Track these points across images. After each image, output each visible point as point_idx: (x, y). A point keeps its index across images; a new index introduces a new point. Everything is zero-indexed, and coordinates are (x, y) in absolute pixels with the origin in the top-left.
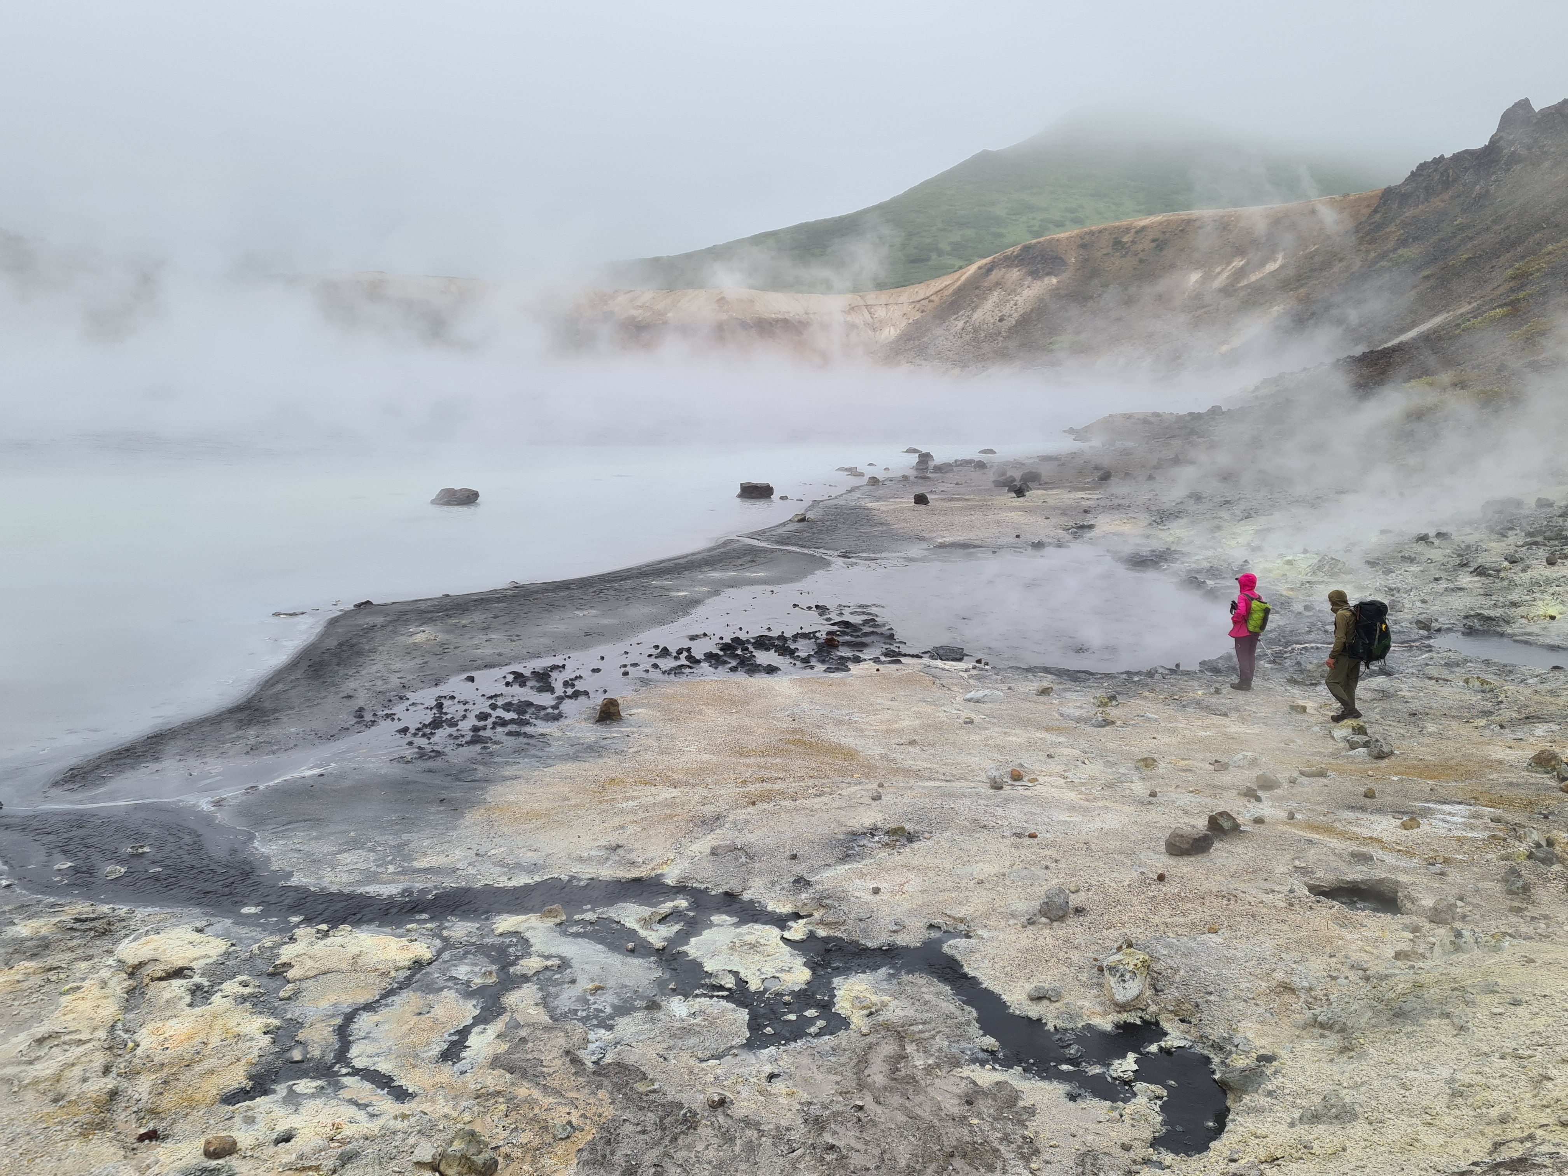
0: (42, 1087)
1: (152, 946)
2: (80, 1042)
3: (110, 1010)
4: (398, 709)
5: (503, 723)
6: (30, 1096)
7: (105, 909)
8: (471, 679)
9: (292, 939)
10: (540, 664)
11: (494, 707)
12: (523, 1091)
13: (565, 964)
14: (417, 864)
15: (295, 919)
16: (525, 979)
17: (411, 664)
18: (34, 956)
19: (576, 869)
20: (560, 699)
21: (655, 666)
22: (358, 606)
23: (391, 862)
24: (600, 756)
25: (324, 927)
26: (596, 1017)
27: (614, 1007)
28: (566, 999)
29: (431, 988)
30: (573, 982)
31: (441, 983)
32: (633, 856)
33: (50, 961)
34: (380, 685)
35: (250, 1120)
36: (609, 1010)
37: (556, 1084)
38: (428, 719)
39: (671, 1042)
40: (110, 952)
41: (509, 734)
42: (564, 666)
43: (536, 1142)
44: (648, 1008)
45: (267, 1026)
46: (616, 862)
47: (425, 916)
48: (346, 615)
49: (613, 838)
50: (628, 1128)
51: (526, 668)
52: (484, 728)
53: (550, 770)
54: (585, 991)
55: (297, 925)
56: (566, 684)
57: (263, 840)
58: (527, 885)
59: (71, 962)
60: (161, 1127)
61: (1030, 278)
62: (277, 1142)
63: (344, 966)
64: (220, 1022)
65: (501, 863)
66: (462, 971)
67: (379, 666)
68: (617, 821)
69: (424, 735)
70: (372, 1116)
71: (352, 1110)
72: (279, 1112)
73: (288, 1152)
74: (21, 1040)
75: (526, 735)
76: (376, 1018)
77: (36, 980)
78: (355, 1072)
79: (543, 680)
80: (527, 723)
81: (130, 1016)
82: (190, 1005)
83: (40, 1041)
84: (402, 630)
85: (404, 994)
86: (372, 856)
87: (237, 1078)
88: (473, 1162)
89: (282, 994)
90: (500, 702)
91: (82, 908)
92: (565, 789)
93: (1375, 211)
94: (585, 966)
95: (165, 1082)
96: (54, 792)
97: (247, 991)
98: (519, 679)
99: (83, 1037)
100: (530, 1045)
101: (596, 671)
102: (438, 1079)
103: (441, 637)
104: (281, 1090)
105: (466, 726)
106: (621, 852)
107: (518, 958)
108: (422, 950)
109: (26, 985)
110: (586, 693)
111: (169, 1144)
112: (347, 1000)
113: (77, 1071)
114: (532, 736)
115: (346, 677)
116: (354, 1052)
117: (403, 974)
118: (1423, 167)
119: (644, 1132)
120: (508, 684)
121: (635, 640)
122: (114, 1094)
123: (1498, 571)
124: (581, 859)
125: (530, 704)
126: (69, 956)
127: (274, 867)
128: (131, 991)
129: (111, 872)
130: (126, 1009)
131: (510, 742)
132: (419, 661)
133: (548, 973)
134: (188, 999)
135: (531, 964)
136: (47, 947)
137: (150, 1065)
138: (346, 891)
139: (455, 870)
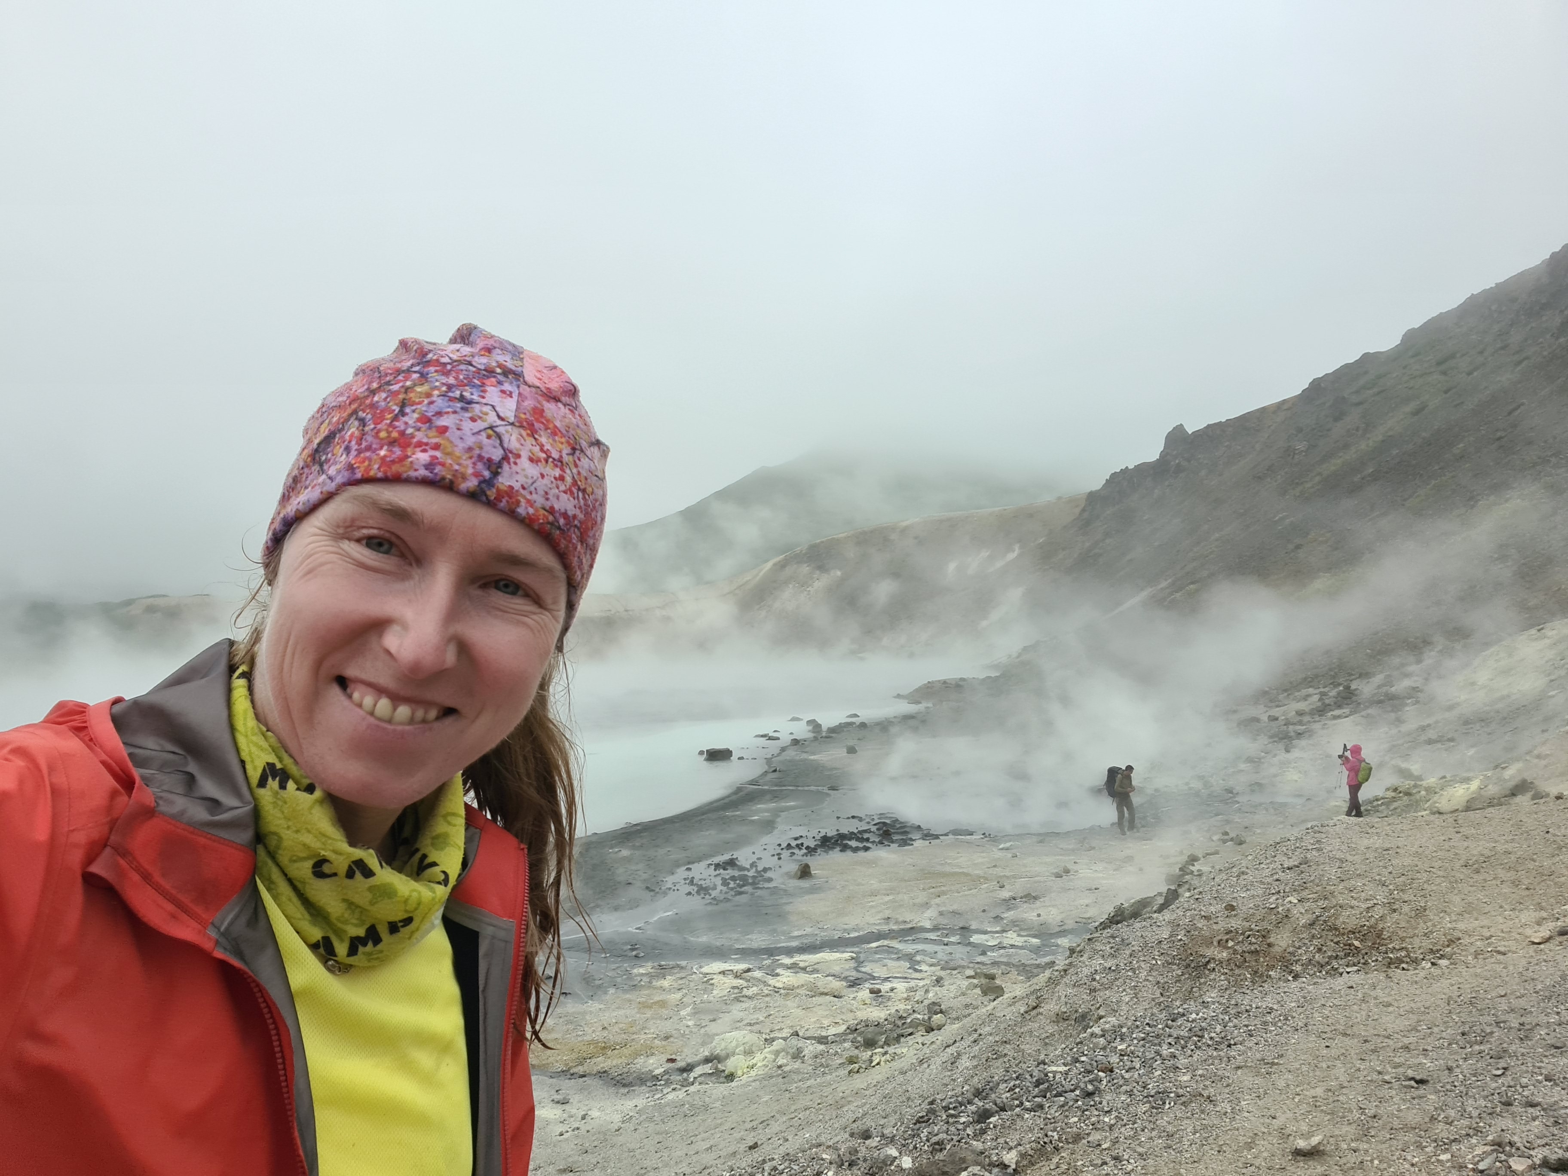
8: (690, 869)
10: (721, 859)
16: (914, 954)
20: (759, 872)
38: (694, 887)
42: (736, 859)
51: (714, 861)
56: (751, 866)
61: (818, 572)
65: (835, 930)
79: (734, 865)
80: (756, 884)
84: (604, 851)
92: (829, 903)
93: (1083, 510)
98: (719, 866)
101: (759, 859)
106: (889, 921)
107: (899, 951)
118: (1114, 475)
120: (716, 869)
123: (1260, 759)
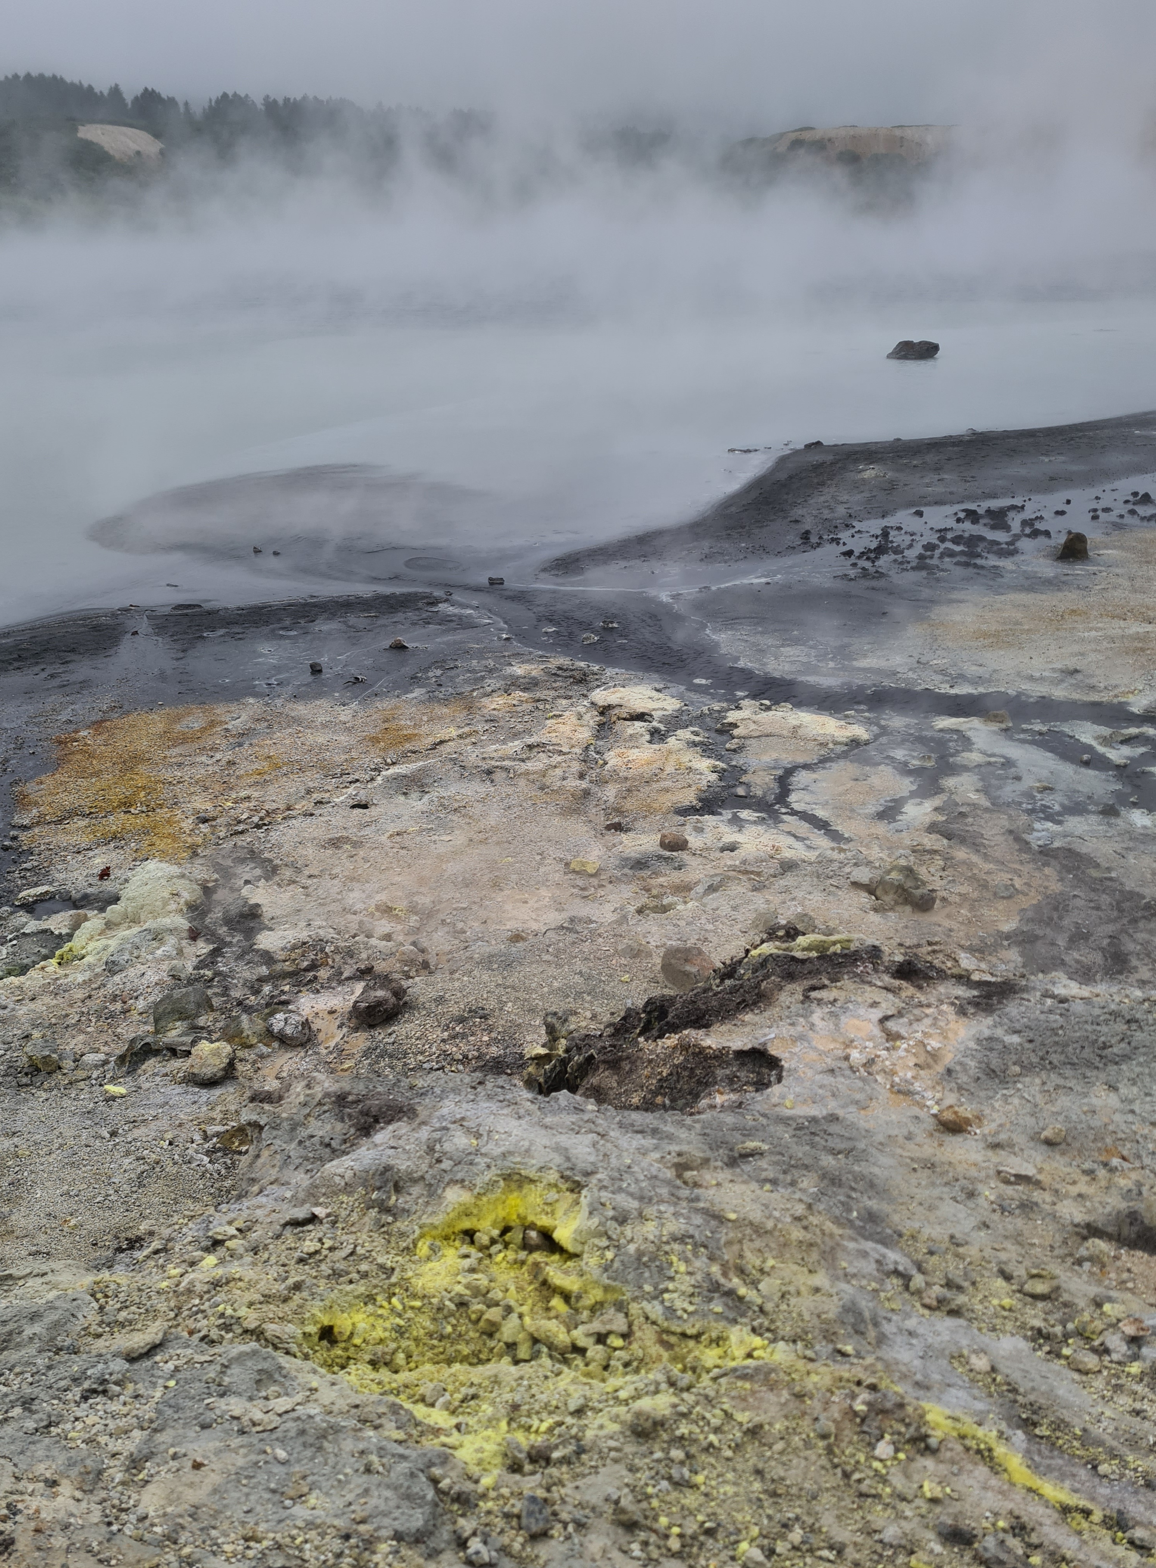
0: (531, 777)
1: (619, 695)
2: (561, 753)
3: (585, 734)
4: (844, 535)
5: (951, 554)
6: (522, 782)
7: (582, 664)
8: (920, 514)
9: (738, 708)
10: (995, 504)
11: (942, 539)
12: (961, 854)
13: (1008, 763)
14: (856, 664)
15: (740, 694)
16: (966, 768)
17: (859, 497)
18: (525, 690)
19: (1025, 686)
20: (1017, 537)
21: (1132, 512)
22: (808, 446)
23: (832, 659)
24: (1059, 590)
25: (767, 702)
26: (1043, 811)
27: (1062, 805)
28: (1009, 791)
29: (867, 761)
30: (1018, 778)
31: (878, 759)
32: (1093, 681)
33: (538, 695)
34: (826, 514)
35: (699, 830)
36: (1057, 808)
37: (998, 854)
38: (874, 545)
39: (1131, 844)
40: (585, 696)
41: (957, 564)
42: (1023, 507)
43: (975, 895)
44: (1103, 813)
45: (715, 767)
46: (1072, 685)
47: (862, 707)
48: (796, 452)
49: (1072, 663)
50: (1079, 903)
51: (982, 506)
52: (931, 557)
53: (1003, 598)
54: (1032, 788)
55: (743, 699)
56: (1024, 523)
57: (714, 630)
58: (970, 695)
59: (554, 698)
60: (624, 821)
62: (722, 850)
63: (785, 733)
64: (674, 757)
65: (942, 672)
66: (899, 754)
67: (828, 497)
68: (1076, 648)
69: (868, 559)
70: (809, 847)
71: (791, 840)
72: (724, 828)
73: (732, 858)
74: (516, 745)
75: (976, 566)
76: (814, 776)
77: (529, 706)
78: (794, 813)
79: (998, 519)
80: (979, 556)
81: (600, 743)
82: (650, 742)
83: (530, 747)
84: (851, 467)
85: (842, 763)
86: (813, 652)
87: (689, 798)
88: (910, 894)
89: (728, 746)
90: (949, 535)
91: (564, 661)
92: (1019, 615)
94: (1033, 769)
95: (628, 790)
96: (543, 575)
97: (697, 739)
98: (972, 516)
99: (565, 749)
100: (970, 820)
101: (1061, 513)
102: (873, 831)
103: (890, 475)
104: (727, 814)
105: (912, 554)
106: (1079, 677)
107: (958, 752)
108: (860, 731)
109: (519, 709)
110: (1047, 534)
111: (631, 834)
112: (787, 759)
113: (558, 772)
114: (982, 567)
115: (795, 504)
116: (793, 798)
117: (840, 749)
119: (1098, 908)
120: (959, 520)
121: (1108, 487)
122: (586, 793)
124: (1031, 678)
125: (981, 538)
126: (553, 693)
127: (723, 651)
128: (601, 725)
129: (587, 638)
130: (597, 737)
131: (959, 571)
132: (867, 494)
133: (991, 768)
134: (648, 737)
135: (974, 757)
136: (536, 685)
137: (615, 776)
138: (788, 677)
139: (895, 673)
